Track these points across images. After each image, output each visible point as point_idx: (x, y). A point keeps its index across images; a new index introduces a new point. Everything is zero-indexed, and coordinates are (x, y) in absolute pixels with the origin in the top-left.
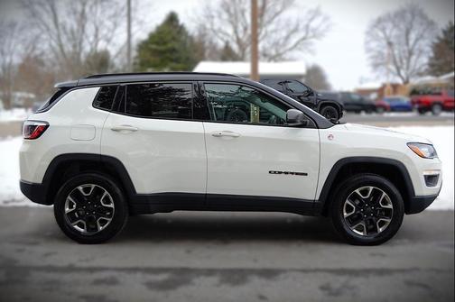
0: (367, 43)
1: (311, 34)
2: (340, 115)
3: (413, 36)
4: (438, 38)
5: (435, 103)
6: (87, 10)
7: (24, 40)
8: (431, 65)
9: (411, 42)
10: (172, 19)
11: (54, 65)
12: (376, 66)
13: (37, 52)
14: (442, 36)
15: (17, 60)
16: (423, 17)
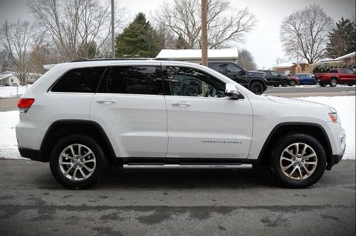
0: (282, 34)
1: (241, 28)
2: (265, 89)
3: (315, 29)
4: (334, 30)
5: (332, 78)
6: (79, 12)
7: (34, 35)
8: (329, 50)
9: (314, 34)
10: (141, 18)
11: (56, 52)
12: (289, 51)
13: (44, 44)
14: (336, 28)
15: (29, 49)
16: (323, 15)
